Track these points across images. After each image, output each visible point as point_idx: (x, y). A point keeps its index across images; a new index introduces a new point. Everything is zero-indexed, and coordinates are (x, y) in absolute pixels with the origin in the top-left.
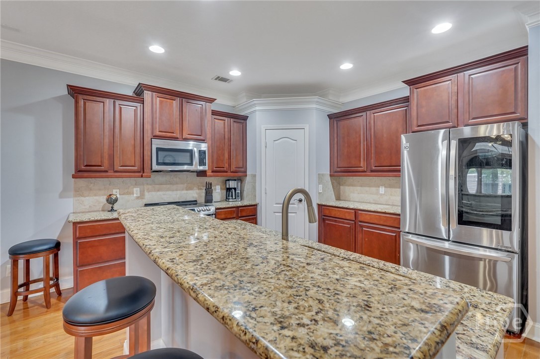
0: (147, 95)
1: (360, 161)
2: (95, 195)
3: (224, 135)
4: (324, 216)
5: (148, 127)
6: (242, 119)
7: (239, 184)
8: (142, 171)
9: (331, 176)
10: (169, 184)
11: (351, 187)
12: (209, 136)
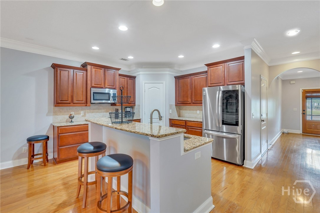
0: (89, 67)
1: (188, 98)
2: (63, 115)
3: (125, 85)
4: (172, 124)
5: (89, 82)
6: (133, 78)
7: (132, 109)
8: (86, 103)
9: (176, 105)
10: (97, 109)
11: (185, 111)
12: (117, 86)
